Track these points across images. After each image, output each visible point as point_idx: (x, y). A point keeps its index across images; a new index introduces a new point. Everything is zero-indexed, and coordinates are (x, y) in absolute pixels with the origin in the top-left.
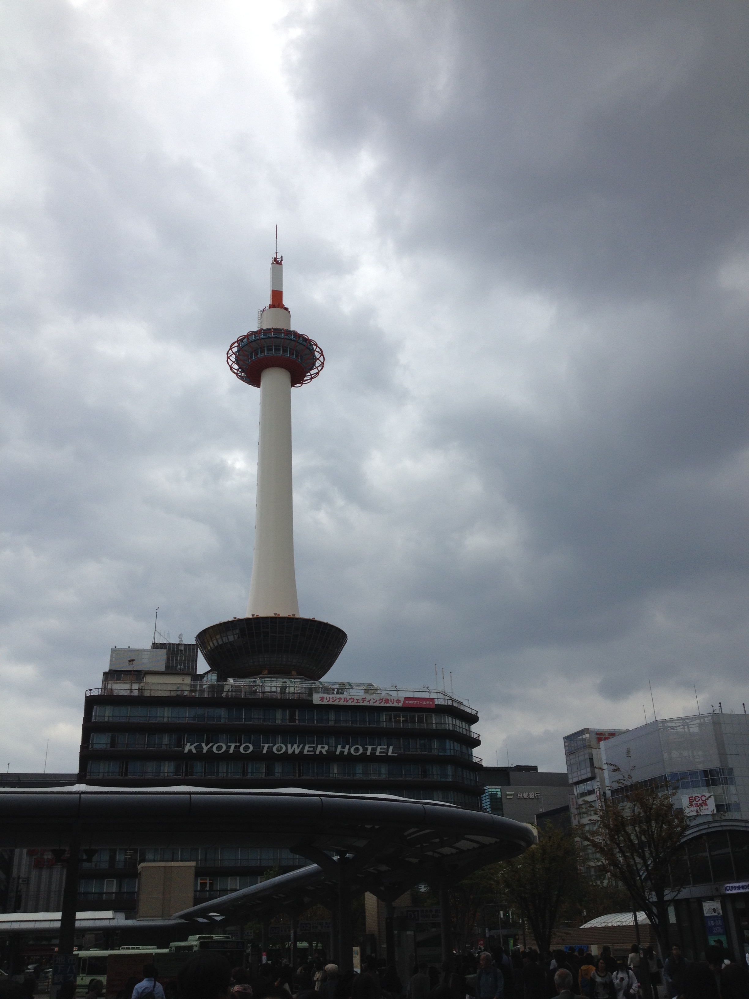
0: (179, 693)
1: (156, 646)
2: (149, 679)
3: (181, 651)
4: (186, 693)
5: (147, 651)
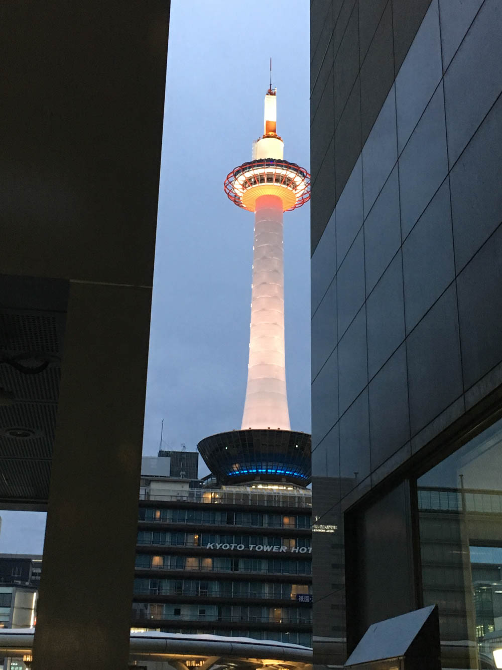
0: (179, 498)
1: (162, 454)
2: (154, 486)
3: (184, 458)
4: (185, 499)
5: (154, 458)
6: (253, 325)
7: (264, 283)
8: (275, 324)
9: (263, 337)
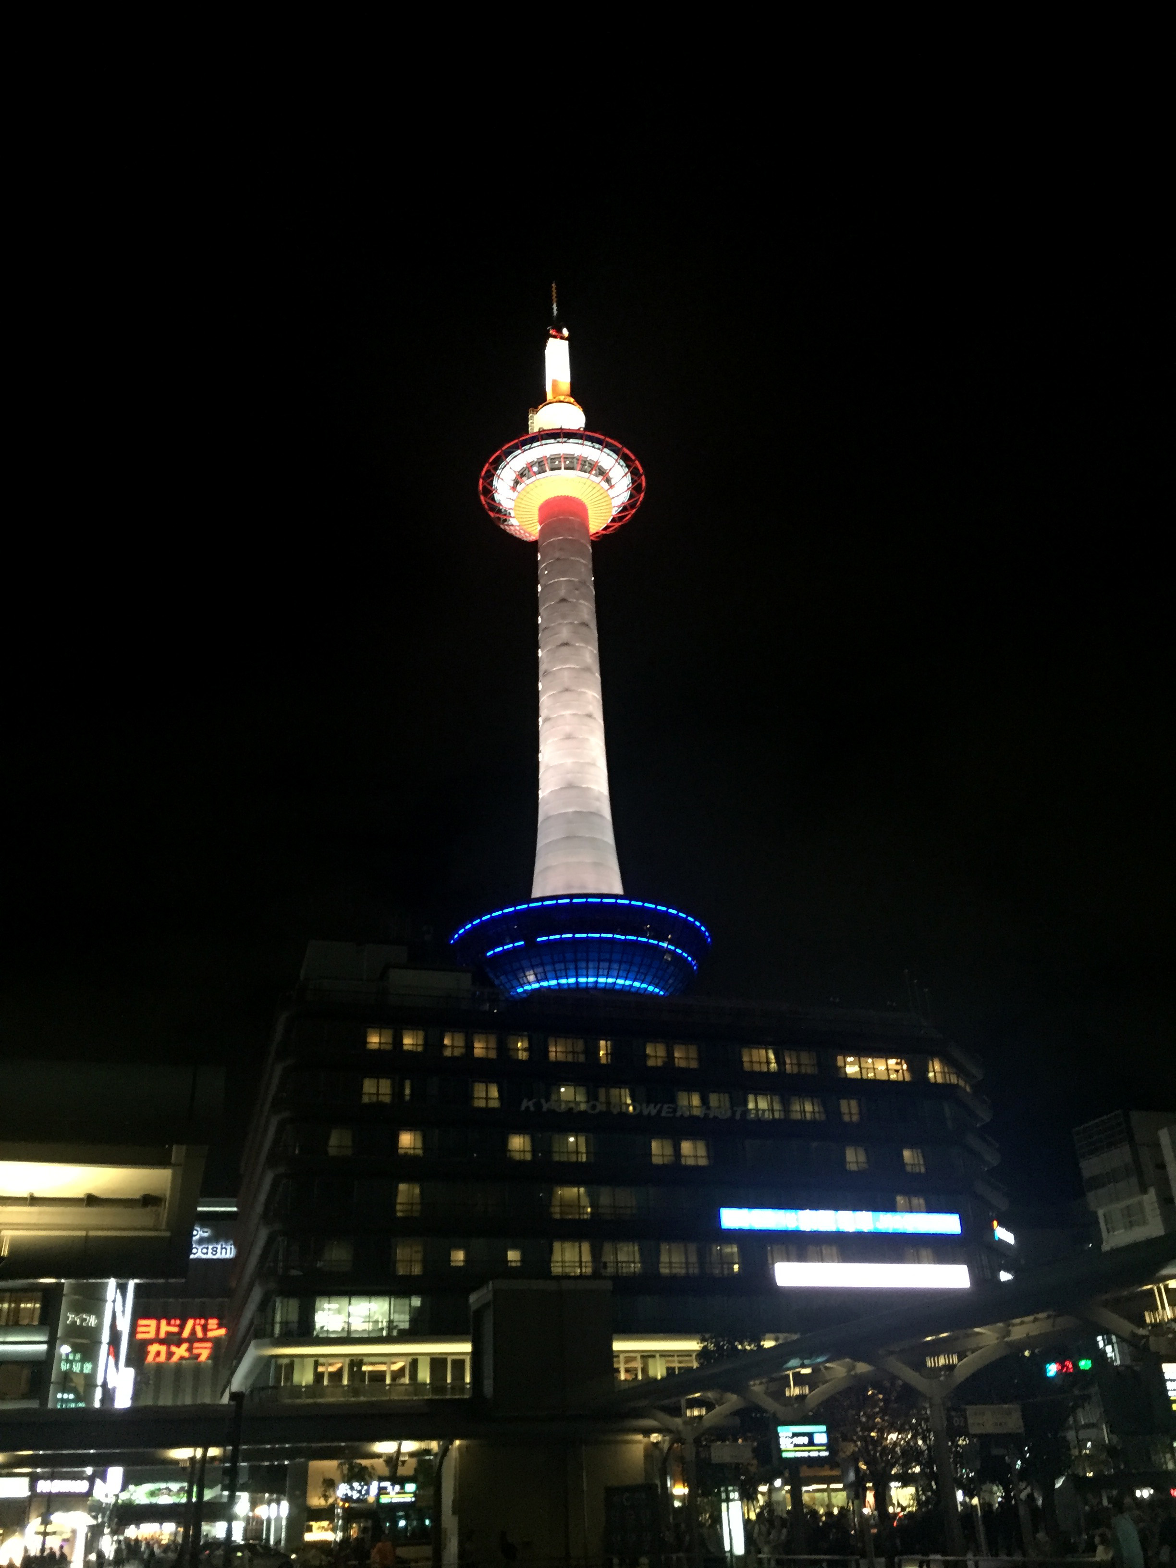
2: (395, 976)
4: (465, 1004)
6: (547, 719)
7: (566, 644)
8: (590, 716)
9: (569, 737)
